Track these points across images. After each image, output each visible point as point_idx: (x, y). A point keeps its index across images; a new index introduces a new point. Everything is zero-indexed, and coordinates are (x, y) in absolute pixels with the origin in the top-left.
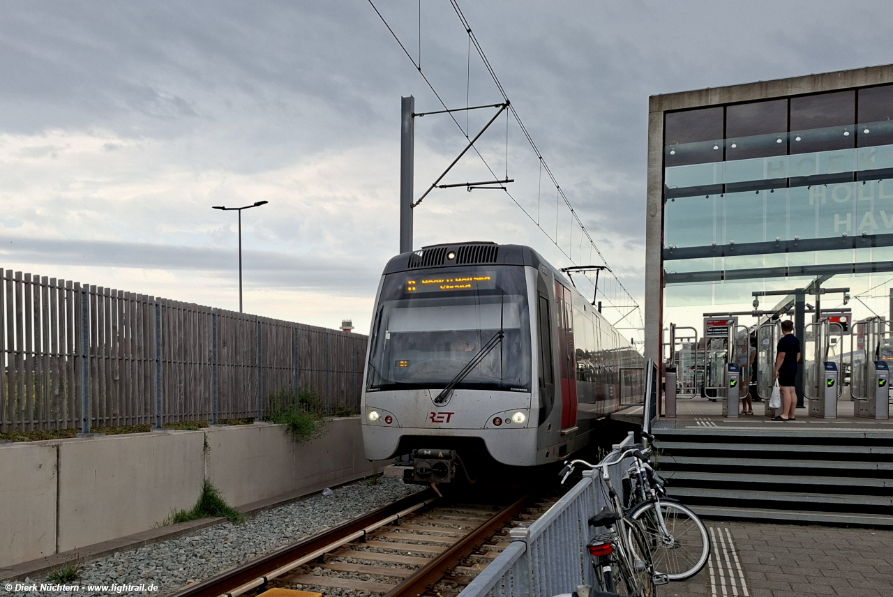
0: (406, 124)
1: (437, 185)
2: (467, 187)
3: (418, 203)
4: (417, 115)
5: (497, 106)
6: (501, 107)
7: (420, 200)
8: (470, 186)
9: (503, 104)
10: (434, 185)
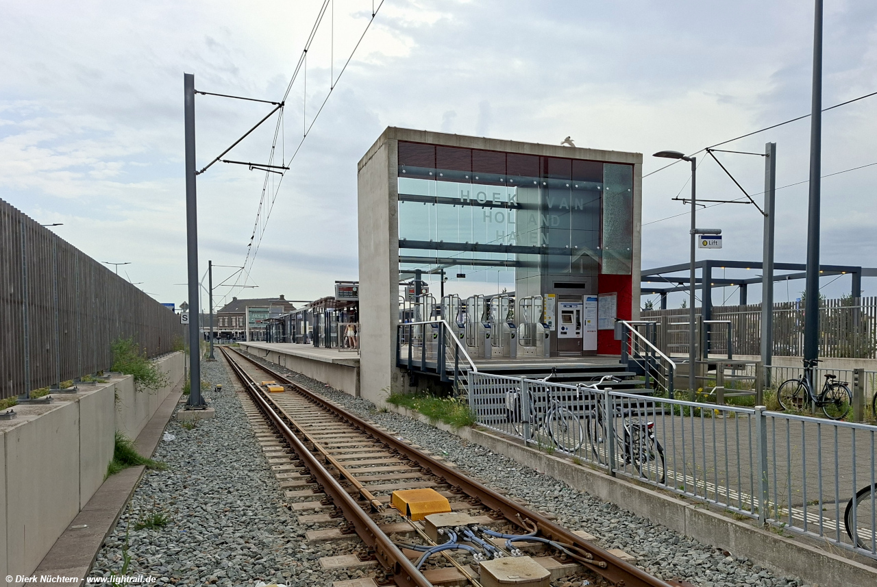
0: (189, 98)
1: (222, 159)
2: (248, 166)
3: (202, 171)
4: (199, 92)
5: (274, 103)
6: (277, 105)
7: (205, 169)
8: (252, 166)
9: (279, 103)
10: (218, 159)
